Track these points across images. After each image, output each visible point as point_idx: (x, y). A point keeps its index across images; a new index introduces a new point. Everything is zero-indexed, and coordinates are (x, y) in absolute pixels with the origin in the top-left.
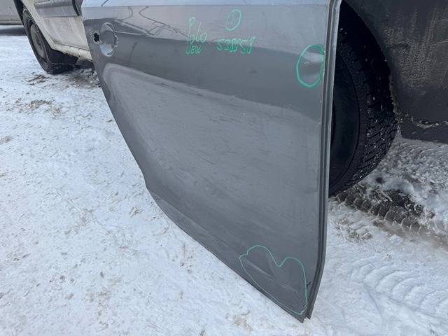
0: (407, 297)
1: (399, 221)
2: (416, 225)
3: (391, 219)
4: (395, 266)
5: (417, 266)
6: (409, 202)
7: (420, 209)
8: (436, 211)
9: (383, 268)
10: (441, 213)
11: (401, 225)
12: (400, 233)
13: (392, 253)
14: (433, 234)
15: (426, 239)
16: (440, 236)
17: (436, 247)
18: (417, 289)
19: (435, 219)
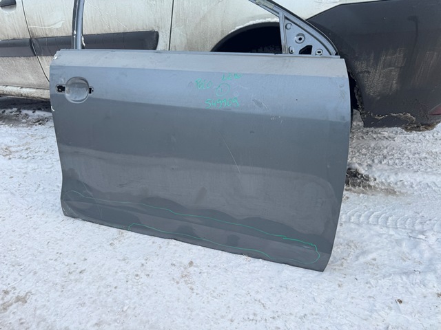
0: (388, 224)
1: (359, 186)
2: (369, 186)
3: (354, 185)
4: (371, 210)
5: (383, 207)
6: (359, 174)
7: (367, 177)
8: (376, 176)
9: (366, 213)
10: (379, 177)
11: (361, 188)
12: (363, 192)
13: (365, 204)
14: (382, 189)
15: (379, 192)
16: (385, 189)
17: (387, 196)
18: (390, 218)
19: (377, 181)
